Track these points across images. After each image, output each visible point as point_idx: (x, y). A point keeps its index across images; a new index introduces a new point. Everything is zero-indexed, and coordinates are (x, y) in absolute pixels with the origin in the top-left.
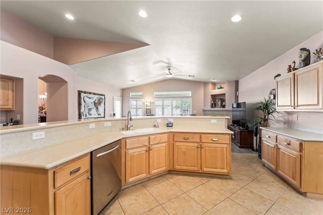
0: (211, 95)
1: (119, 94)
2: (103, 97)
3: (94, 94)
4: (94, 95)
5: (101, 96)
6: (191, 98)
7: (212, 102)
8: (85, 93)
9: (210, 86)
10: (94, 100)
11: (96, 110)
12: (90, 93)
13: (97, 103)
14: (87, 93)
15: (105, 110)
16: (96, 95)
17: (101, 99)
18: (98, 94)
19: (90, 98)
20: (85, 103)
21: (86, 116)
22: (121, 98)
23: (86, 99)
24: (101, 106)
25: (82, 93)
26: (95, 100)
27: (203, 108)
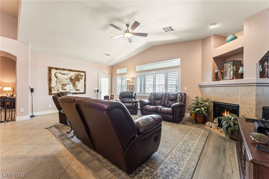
0: (214, 58)
1: (107, 72)
2: (83, 74)
3: (70, 70)
4: (70, 72)
5: (80, 73)
6: (180, 69)
7: (216, 71)
8: (57, 69)
9: (213, 42)
10: (70, 76)
11: (74, 86)
12: (64, 70)
13: (74, 79)
14: (60, 69)
15: (85, 86)
16: (73, 71)
17: (80, 75)
18: (75, 71)
19: (64, 74)
20: (57, 78)
21: (58, 91)
22: (110, 76)
23: (59, 75)
24: (80, 82)
25: (52, 69)
26: (72, 77)
27: (200, 82)
